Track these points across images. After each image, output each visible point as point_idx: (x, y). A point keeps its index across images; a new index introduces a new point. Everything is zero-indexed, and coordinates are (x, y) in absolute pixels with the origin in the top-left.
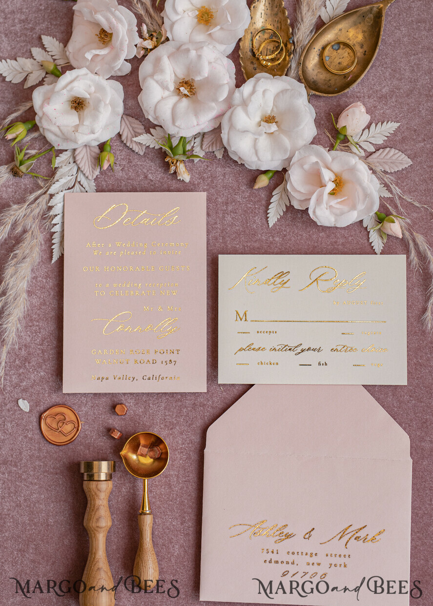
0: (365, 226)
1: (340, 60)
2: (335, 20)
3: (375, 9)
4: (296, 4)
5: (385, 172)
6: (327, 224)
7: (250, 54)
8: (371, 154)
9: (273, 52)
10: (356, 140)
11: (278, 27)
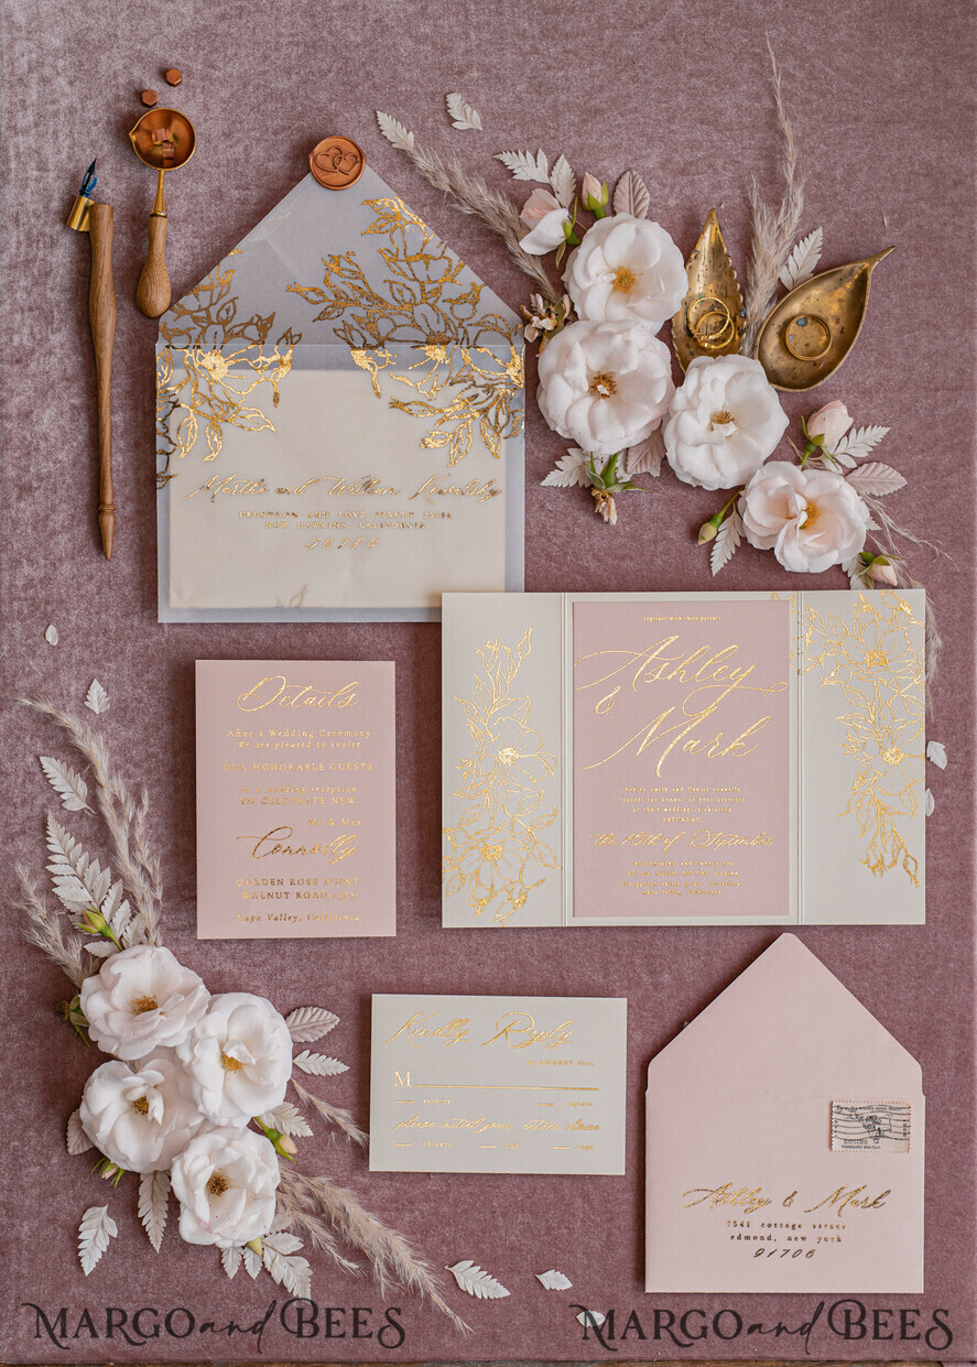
0: (844, 570)
1: (807, 341)
2: (802, 286)
3: (857, 269)
4: (745, 261)
5: (873, 496)
6: (798, 569)
7: (684, 332)
8: (851, 471)
9: (716, 330)
10: (831, 452)
11: (722, 294)
